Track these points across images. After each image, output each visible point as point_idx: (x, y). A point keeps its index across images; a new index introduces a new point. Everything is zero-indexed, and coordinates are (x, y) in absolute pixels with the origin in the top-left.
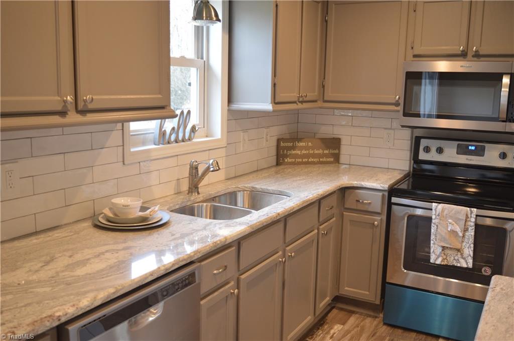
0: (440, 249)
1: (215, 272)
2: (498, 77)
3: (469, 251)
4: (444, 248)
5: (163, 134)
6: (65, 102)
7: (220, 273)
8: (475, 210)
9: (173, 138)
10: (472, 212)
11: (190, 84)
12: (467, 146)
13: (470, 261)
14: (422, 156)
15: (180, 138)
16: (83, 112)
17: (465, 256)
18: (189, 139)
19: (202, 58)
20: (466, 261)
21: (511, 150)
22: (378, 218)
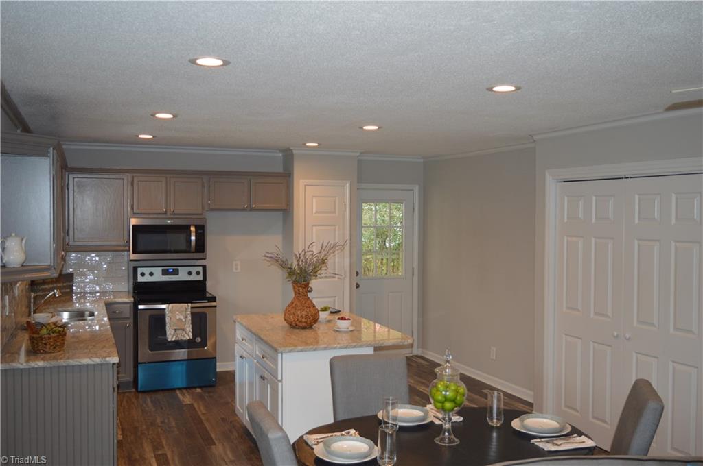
0: (173, 331)
2: (188, 227)
3: (189, 329)
4: (175, 330)
8: (190, 304)
10: (188, 306)
12: (167, 270)
13: (191, 334)
14: (140, 279)
17: (187, 332)
20: (188, 336)
21: (194, 270)
22: (128, 321)
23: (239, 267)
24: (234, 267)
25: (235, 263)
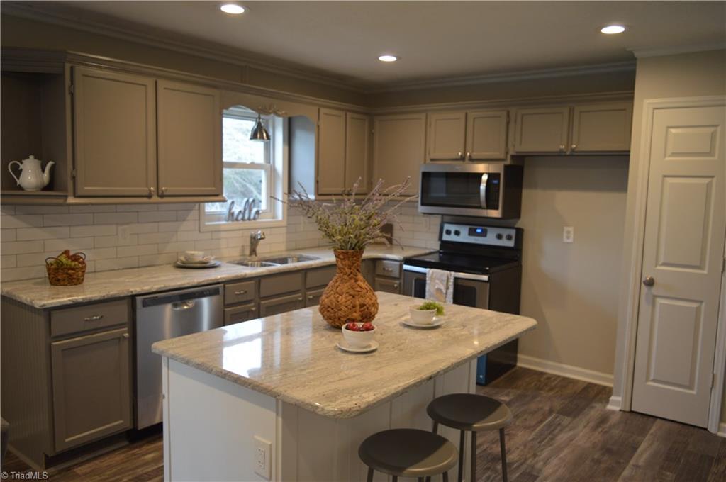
1: (236, 293)
2: (480, 176)
5: (231, 214)
6: (150, 191)
7: (241, 294)
8: (453, 273)
9: (240, 217)
10: (451, 275)
11: (261, 181)
12: (475, 230)
14: (446, 237)
15: (246, 217)
16: (162, 196)
18: (254, 219)
19: (269, 163)
21: (505, 232)
22: (398, 282)
23: (572, 235)
24: (565, 235)
25: (566, 229)
